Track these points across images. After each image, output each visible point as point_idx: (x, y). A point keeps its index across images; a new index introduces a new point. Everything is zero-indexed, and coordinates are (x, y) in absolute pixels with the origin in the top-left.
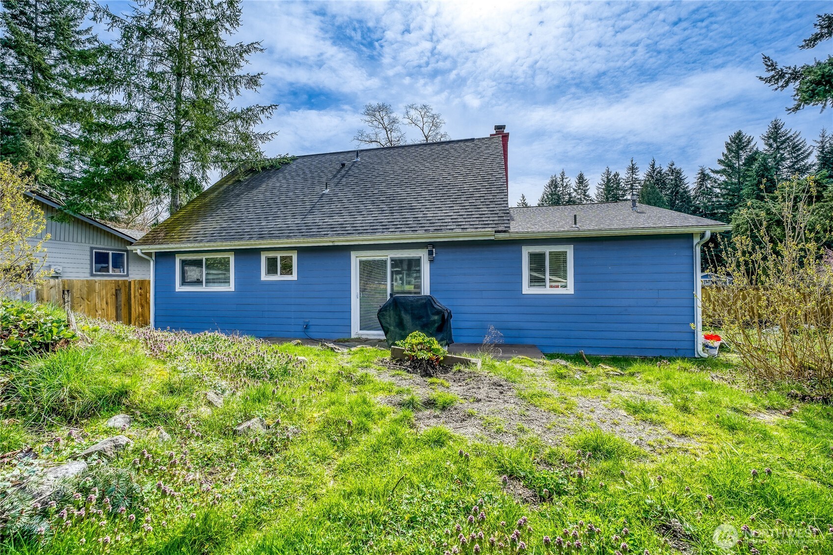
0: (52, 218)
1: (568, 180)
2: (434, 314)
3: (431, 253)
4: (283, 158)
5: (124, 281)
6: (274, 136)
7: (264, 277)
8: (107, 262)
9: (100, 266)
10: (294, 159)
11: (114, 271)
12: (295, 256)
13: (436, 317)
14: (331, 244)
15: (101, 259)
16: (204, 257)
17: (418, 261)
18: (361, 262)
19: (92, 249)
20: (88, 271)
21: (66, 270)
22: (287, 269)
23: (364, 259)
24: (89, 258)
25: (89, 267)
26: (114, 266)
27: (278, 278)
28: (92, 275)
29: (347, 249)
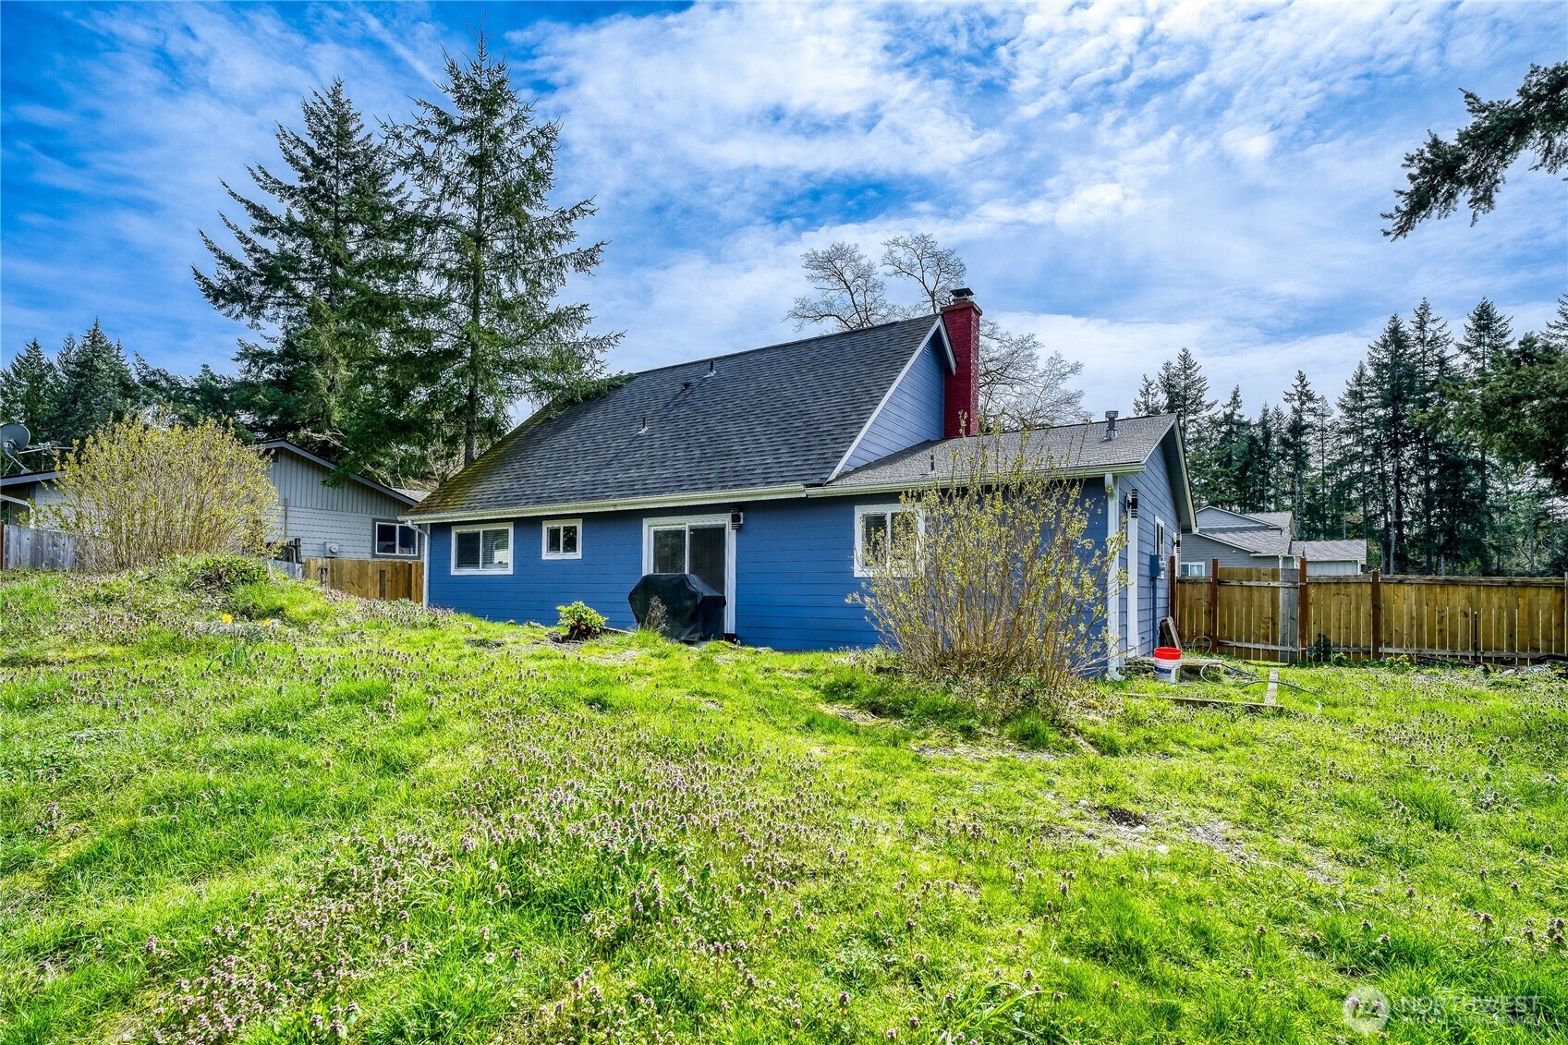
0: (324, 482)
1: (1439, 324)
2: (687, 598)
3: (735, 519)
4: (616, 378)
5: (404, 564)
6: (620, 339)
7: (546, 555)
8: (394, 540)
9: (384, 544)
10: (631, 378)
11: (401, 552)
12: (579, 525)
13: (689, 603)
14: (612, 509)
15: (385, 536)
16: (480, 529)
17: (719, 532)
18: (656, 533)
19: (374, 521)
20: (369, 550)
21: (343, 549)
22: (570, 545)
23: (660, 528)
24: (370, 533)
25: (370, 544)
26: (402, 545)
27: (560, 556)
28: (374, 556)
29: (638, 515)
